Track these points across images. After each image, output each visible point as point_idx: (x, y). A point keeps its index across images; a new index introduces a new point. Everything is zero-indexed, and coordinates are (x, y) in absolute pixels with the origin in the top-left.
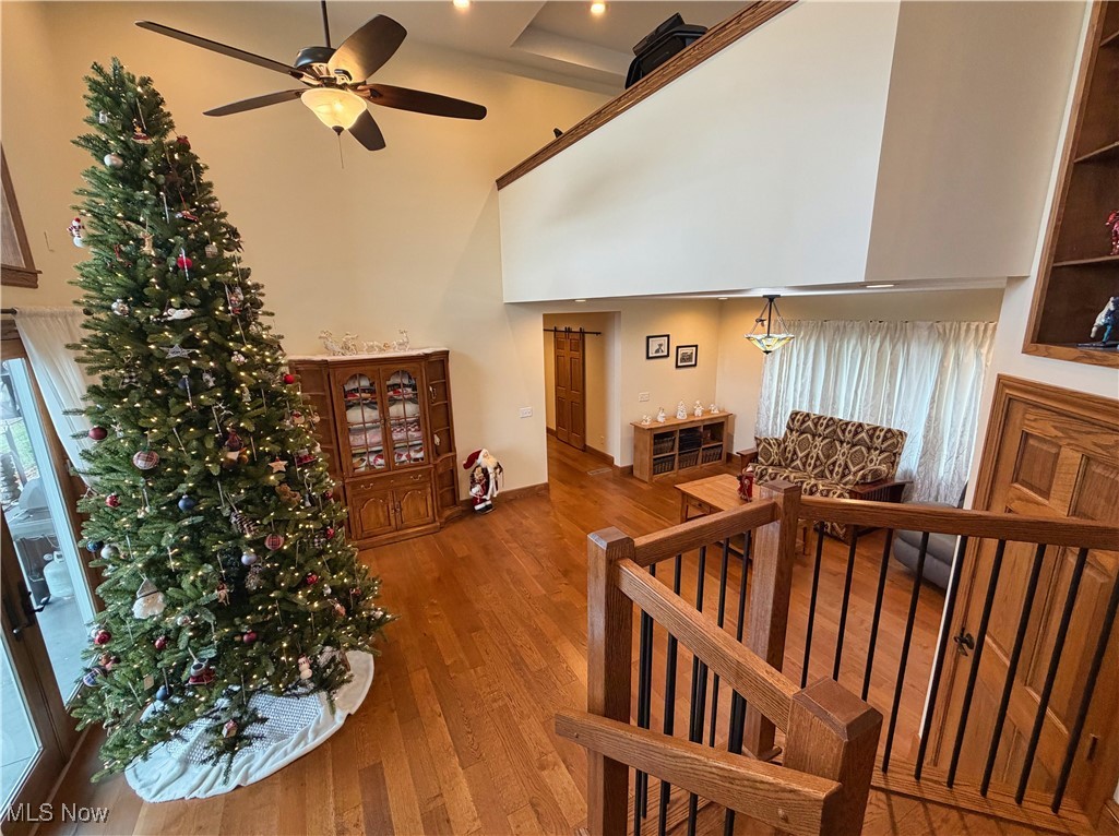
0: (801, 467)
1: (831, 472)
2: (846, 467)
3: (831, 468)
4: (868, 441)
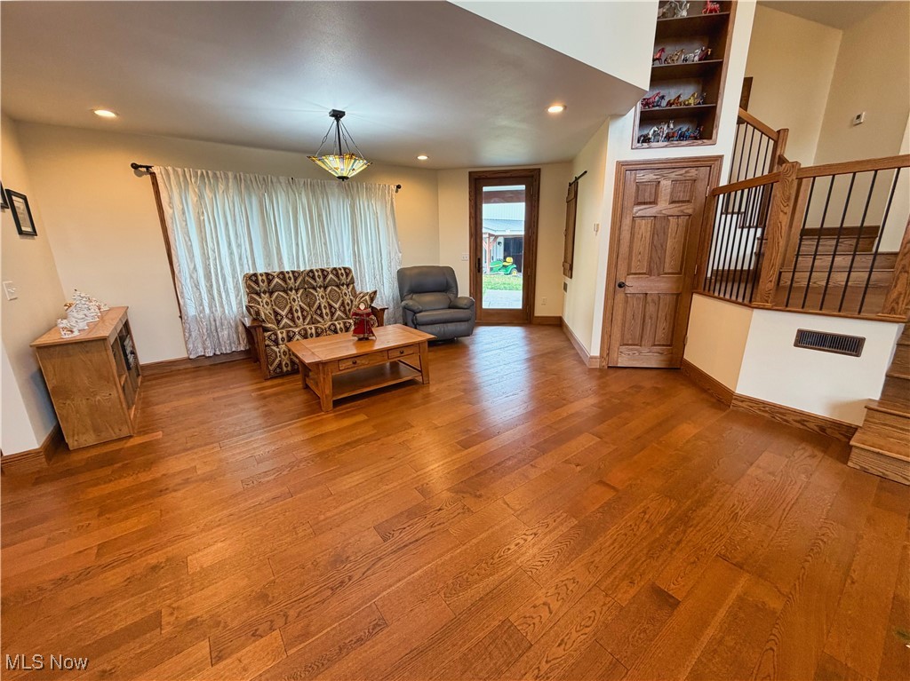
0: (291, 324)
1: (321, 315)
2: (331, 306)
3: (319, 312)
4: (336, 280)
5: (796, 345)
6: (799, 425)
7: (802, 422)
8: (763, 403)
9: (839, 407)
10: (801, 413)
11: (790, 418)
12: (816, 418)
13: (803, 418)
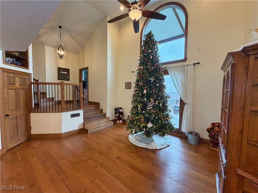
5: (71, 118)
6: (75, 133)
7: (75, 132)
8: (68, 132)
9: (79, 126)
10: (75, 130)
11: (73, 133)
12: (77, 130)
13: (75, 131)
